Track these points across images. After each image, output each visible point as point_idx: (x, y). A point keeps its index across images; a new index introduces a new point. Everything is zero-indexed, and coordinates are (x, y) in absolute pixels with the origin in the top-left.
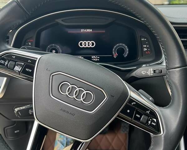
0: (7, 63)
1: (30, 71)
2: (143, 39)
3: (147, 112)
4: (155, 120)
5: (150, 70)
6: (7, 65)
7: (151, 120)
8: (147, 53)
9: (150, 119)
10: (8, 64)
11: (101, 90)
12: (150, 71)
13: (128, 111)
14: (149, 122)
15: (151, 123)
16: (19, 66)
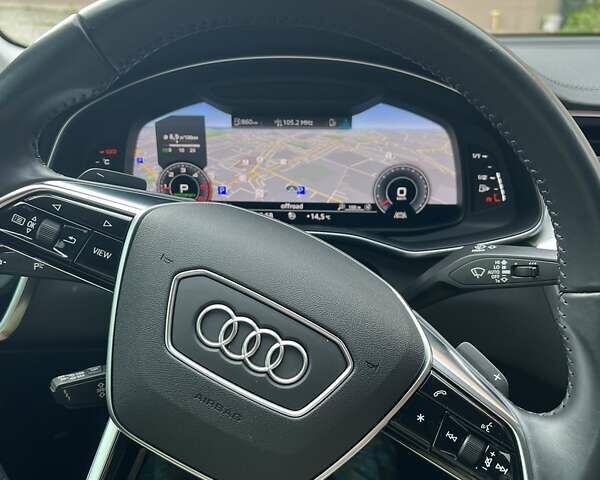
0: (33, 225)
1: (108, 255)
2: (479, 156)
3: (483, 426)
4: (508, 456)
5: (501, 265)
6: (34, 231)
7: (493, 454)
8: (489, 199)
9: (491, 450)
10: (36, 227)
11: (334, 342)
12: (501, 270)
13: (421, 418)
14: (488, 462)
15: (493, 464)
16: (71, 238)
